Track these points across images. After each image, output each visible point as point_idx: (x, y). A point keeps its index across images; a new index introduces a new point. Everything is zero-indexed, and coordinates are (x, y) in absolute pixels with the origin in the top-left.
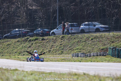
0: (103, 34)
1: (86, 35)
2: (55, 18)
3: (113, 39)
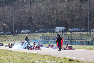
2: (13, 28)
3: (33, 36)
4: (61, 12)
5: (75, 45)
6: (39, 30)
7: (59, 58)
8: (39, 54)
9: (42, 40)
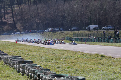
0: (63, 32)
1: (58, 32)
2: (46, 27)
3: (67, 34)
4: (95, 10)
5: (109, 42)
6: (72, 28)
7: (91, 55)
8: (72, 51)
9: (75, 37)
